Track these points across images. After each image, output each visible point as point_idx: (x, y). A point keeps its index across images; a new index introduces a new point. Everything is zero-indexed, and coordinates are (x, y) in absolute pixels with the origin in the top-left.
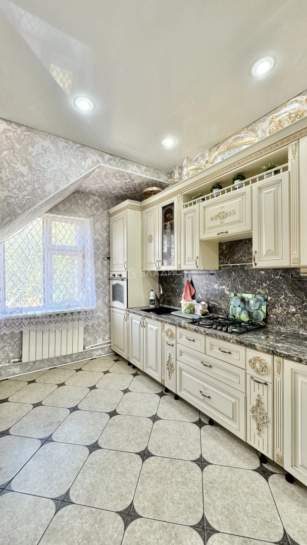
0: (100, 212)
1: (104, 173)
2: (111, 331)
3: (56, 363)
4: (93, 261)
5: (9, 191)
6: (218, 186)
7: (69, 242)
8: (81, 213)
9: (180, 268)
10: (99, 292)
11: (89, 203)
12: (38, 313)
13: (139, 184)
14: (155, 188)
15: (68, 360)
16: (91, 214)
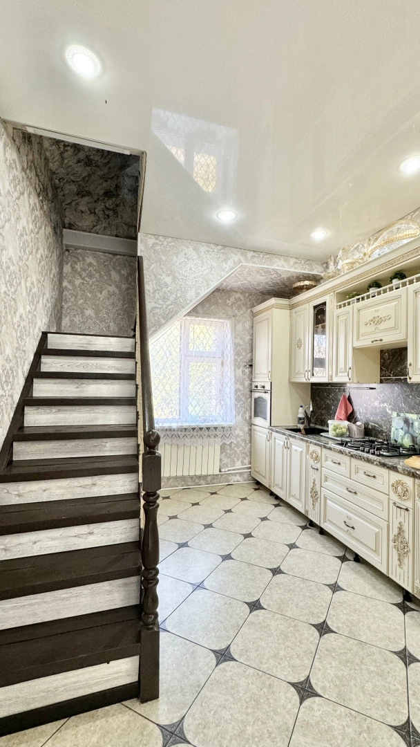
0: (242, 312)
1: (246, 271)
2: (251, 453)
3: (189, 483)
4: (233, 369)
5: (155, 303)
6: (376, 284)
7: (208, 348)
8: (220, 314)
9: (332, 380)
10: (239, 406)
11: (229, 302)
12: (174, 425)
13: (288, 279)
14: (307, 283)
15: (202, 482)
16: (232, 314)
